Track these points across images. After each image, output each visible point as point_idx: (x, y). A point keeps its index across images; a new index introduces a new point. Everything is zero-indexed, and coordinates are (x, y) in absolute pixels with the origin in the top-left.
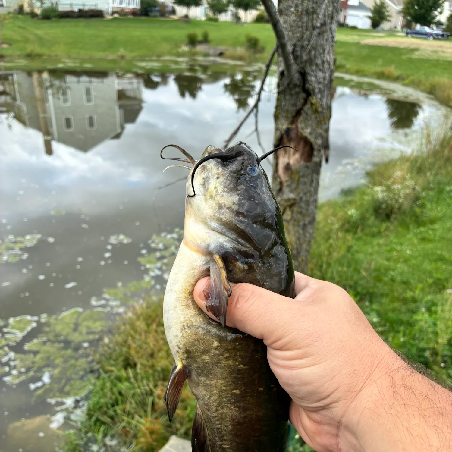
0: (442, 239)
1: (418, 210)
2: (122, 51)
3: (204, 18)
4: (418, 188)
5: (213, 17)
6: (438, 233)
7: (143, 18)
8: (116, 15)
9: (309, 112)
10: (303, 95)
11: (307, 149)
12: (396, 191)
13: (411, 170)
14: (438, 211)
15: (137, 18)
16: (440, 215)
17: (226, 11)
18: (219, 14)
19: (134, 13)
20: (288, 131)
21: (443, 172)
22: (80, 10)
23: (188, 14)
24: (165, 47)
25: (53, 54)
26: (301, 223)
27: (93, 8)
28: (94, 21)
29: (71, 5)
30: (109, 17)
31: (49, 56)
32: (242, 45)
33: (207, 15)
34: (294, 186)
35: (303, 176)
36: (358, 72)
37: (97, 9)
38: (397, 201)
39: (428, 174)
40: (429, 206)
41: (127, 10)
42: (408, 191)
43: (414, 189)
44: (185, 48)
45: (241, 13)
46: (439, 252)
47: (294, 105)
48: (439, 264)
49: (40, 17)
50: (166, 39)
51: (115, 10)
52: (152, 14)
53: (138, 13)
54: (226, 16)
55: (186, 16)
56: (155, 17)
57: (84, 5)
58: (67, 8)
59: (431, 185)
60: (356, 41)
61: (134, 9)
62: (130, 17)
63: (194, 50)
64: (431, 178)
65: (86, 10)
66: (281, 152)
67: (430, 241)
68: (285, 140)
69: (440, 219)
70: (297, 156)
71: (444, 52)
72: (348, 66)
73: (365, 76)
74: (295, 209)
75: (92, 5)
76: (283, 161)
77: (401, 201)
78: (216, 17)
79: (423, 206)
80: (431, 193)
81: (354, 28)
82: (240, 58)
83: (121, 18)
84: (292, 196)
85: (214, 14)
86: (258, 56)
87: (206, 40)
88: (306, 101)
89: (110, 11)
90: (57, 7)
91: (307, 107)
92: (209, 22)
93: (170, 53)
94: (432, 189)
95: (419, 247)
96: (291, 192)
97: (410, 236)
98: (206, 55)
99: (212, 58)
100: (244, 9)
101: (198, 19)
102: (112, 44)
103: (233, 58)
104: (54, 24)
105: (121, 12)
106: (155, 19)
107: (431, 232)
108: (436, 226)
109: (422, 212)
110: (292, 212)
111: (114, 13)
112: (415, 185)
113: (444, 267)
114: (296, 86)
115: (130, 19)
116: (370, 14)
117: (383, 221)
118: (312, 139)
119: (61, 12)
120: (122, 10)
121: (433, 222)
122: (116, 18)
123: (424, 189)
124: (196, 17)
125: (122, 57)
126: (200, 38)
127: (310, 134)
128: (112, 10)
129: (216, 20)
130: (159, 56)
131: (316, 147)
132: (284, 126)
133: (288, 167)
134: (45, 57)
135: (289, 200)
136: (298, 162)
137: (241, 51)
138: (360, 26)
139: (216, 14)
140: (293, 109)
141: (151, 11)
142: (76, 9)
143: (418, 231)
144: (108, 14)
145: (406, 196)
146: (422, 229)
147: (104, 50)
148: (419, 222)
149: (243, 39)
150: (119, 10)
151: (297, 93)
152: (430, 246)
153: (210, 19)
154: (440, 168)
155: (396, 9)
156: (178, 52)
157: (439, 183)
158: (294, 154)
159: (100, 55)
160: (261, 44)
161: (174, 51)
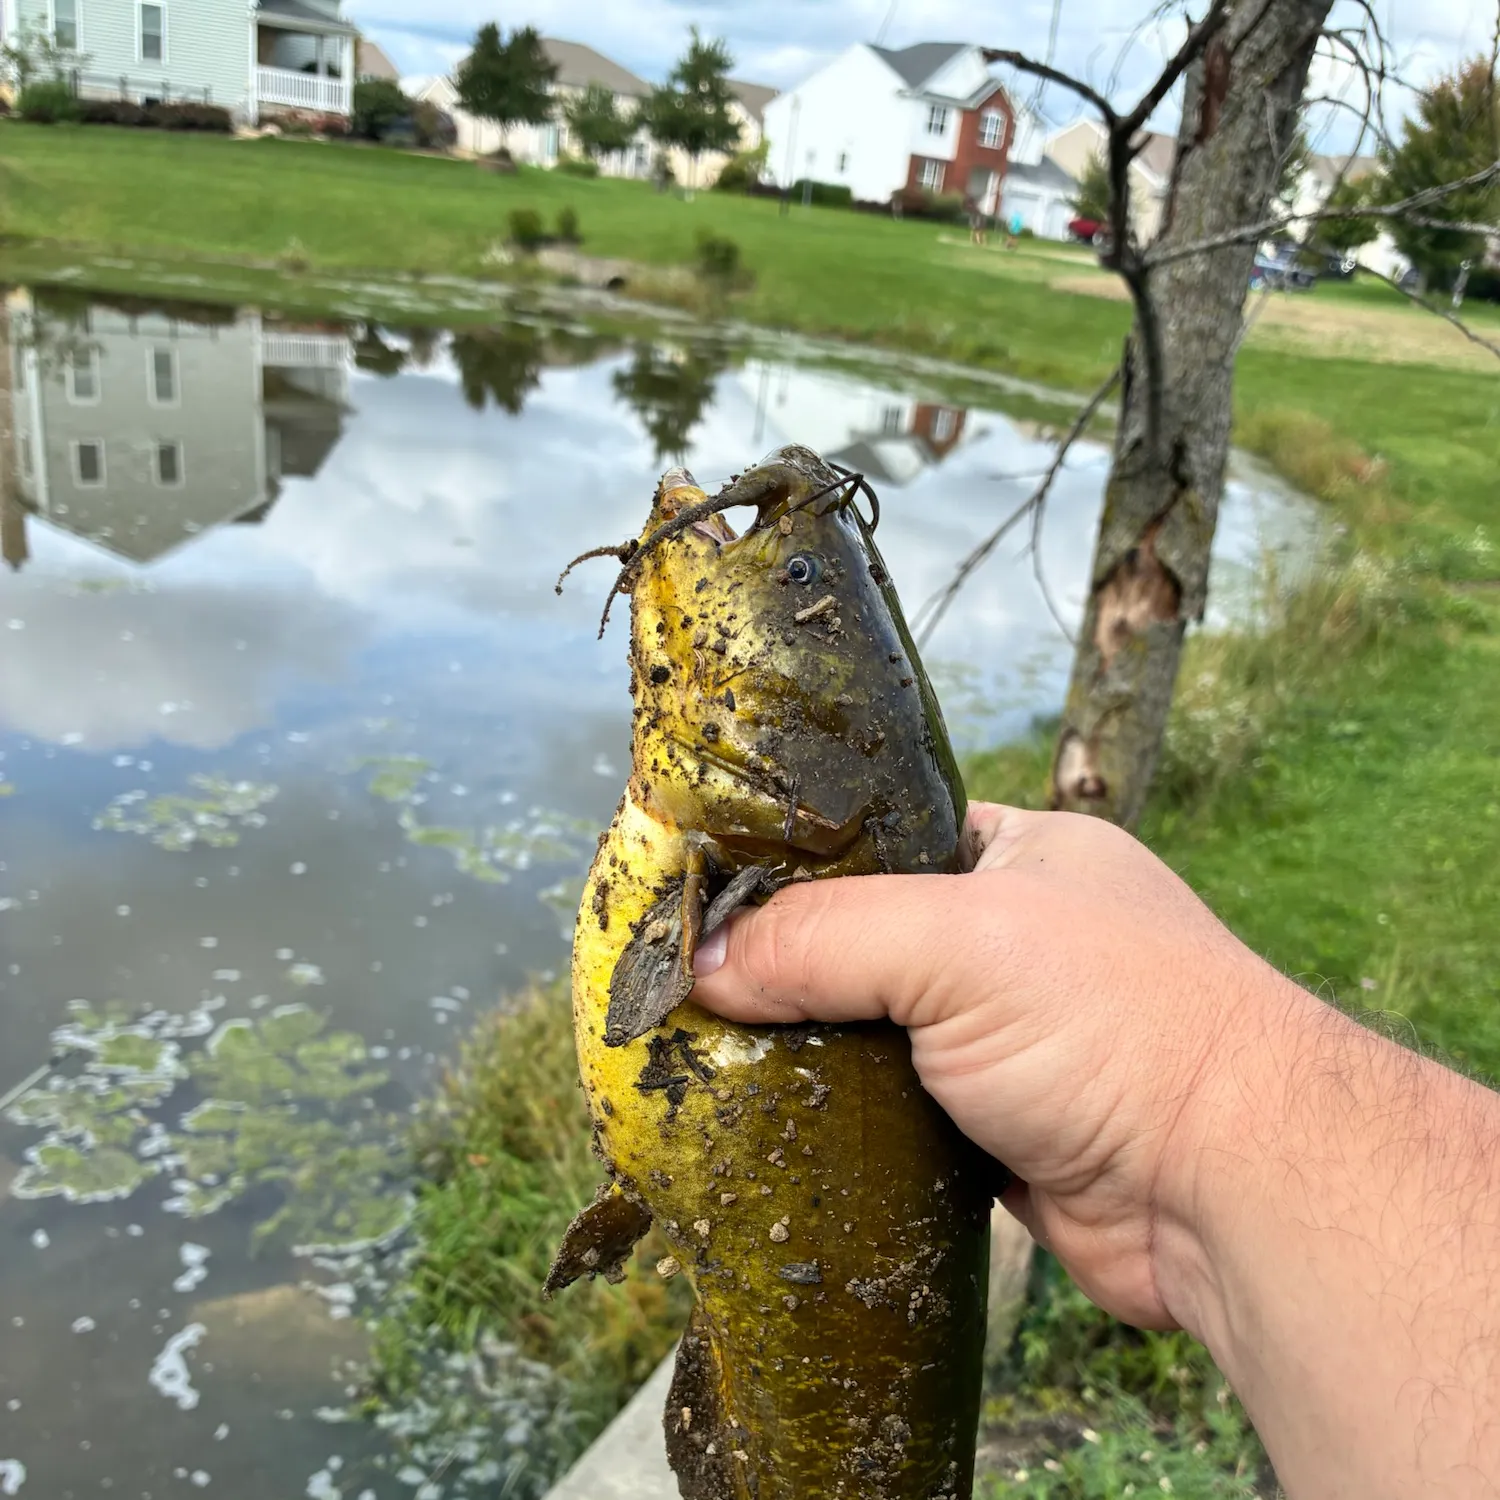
0: (1329, 861)
1: (1259, 786)
2: (294, 248)
3: (550, 163)
4: (1256, 724)
5: (583, 162)
6: (1318, 847)
7: (361, 145)
8: (271, 130)
9: (1182, 520)
10: (1171, 487)
11: (1168, 591)
12: (1202, 726)
13: (1228, 672)
14: (1311, 788)
15: (342, 143)
16: (1319, 798)
17: (622, 146)
18: (603, 154)
19: (331, 127)
20: (1132, 556)
21: (1317, 682)
22: (150, 102)
23: (504, 144)
24: (438, 245)
25: (64, 237)
26: (1138, 746)
27: (196, 98)
28: (194, 142)
29: (123, 83)
30: (247, 133)
31: (51, 243)
32: (682, 261)
33: (559, 152)
34: (1131, 666)
35: (1154, 648)
36: (1044, 374)
37: (209, 103)
38: (1203, 756)
39: (1280, 687)
40: (1286, 774)
41: (309, 117)
42: (1232, 730)
43: (1245, 724)
44: (502, 255)
45: (679, 158)
46: (1324, 895)
47: (1152, 504)
48: (1328, 924)
49: (16, 114)
50: (438, 222)
51: (269, 112)
52: (391, 137)
53: (346, 130)
54: (622, 161)
55: (503, 154)
56: (400, 145)
57: (165, 87)
58: (109, 93)
59: (1290, 719)
60: (1038, 279)
61: (331, 114)
62: (319, 138)
63: (529, 263)
64: (1289, 699)
65: (172, 103)
66: (1109, 594)
67: (1297, 866)
68: (1123, 571)
69: (1323, 810)
70: (1144, 606)
71: (1300, 330)
72: (1015, 352)
73: (1066, 386)
74: (1130, 714)
75: (195, 91)
76: (1111, 613)
77: (1213, 754)
78: (591, 161)
79: (1269, 774)
80: (1292, 739)
81: (1027, 234)
82: (679, 301)
83: (289, 138)
84: (1125, 687)
85: (587, 150)
86: (735, 297)
87: (569, 235)
88: (1175, 498)
89: (253, 111)
90: (76, 84)
91: (1178, 511)
92: (564, 177)
93: (451, 266)
94: (1292, 729)
95: (1271, 882)
96: (1125, 678)
97: (1242, 851)
98: (569, 282)
99: (586, 295)
100: (686, 145)
101: (534, 163)
102: (260, 221)
103: (657, 298)
104: (66, 140)
105: (287, 121)
106: (401, 152)
107: (1297, 844)
108: (1312, 828)
109: (1271, 791)
110: (1122, 721)
111: (263, 121)
112: (1247, 714)
113: (1342, 932)
114: (1161, 467)
115: (318, 145)
116: (1075, 196)
117: (1164, 809)
118: (1181, 573)
119: (84, 102)
120: (294, 114)
121: (1300, 815)
122: (270, 139)
123: (1270, 728)
124: (526, 156)
125: (298, 267)
126: (549, 226)
127: (1180, 562)
128: (256, 110)
129: (591, 172)
130: (418, 273)
131: (1187, 589)
132: (1123, 541)
133: (1121, 629)
134: (38, 245)
135: (1118, 695)
136: (1144, 617)
137: (678, 277)
138: (1039, 228)
139: (593, 152)
140: (1146, 512)
141: (387, 127)
142: (137, 97)
143: (1263, 840)
144: (245, 122)
145: (1229, 742)
146: (1273, 835)
147: (235, 238)
148: (1262, 814)
149: (689, 242)
150: (281, 112)
151: (1162, 483)
152: (1297, 880)
153: (568, 167)
154: (1309, 672)
155: (1152, 186)
156: (478, 265)
157: (1310, 713)
158: (1139, 600)
159: (221, 251)
160: (745, 260)
161: (466, 261)
